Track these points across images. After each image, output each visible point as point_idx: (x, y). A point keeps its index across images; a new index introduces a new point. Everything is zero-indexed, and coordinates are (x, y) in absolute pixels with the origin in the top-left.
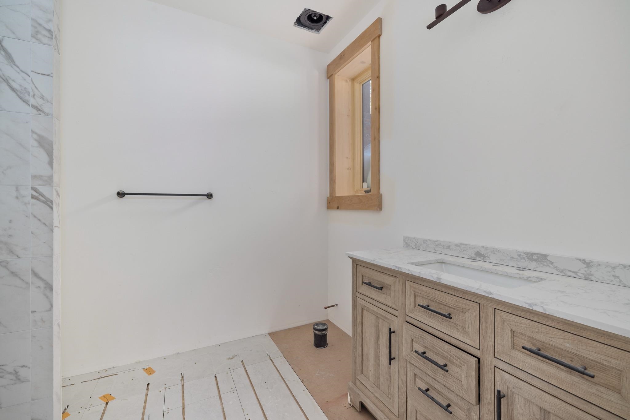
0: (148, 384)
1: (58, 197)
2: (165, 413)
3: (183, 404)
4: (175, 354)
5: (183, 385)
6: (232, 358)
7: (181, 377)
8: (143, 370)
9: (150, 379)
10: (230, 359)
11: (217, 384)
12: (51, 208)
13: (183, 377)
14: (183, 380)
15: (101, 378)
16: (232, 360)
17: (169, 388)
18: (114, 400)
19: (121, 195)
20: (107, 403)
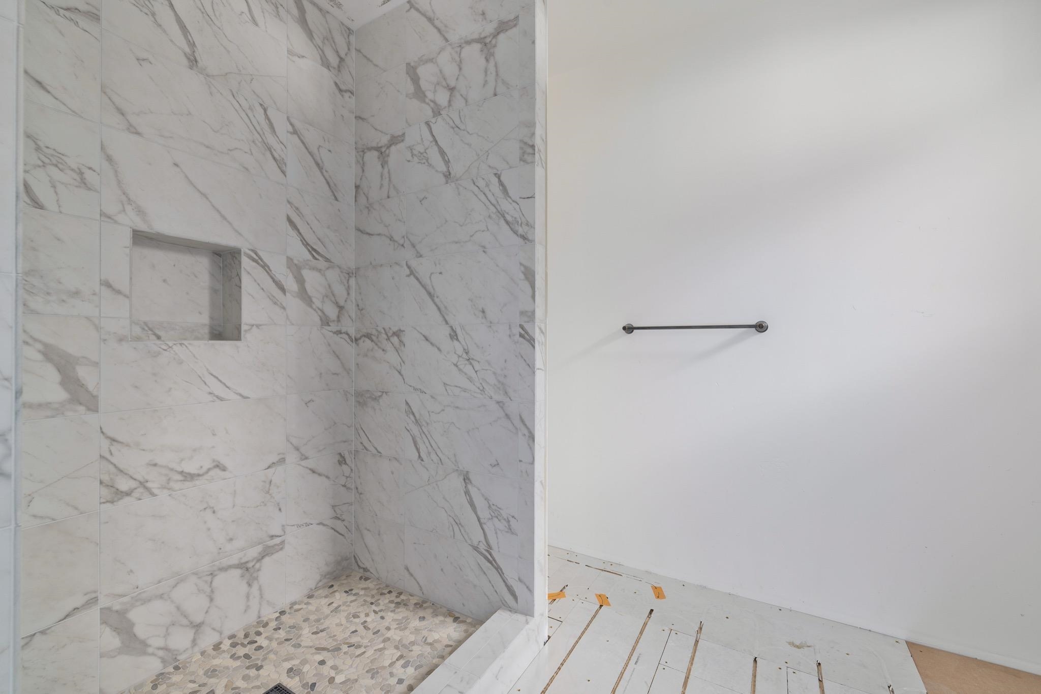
0: (652, 610)
1: (542, 335)
2: (661, 667)
3: (689, 670)
4: (700, 586)
5: (697, 642)
6: (798, 647)
7: (698, 625)
8: (652, 586)
9: (656, 604)
10: (792, 644)
11: (754, 676)
12: (534, 347)
13: (701, 628)
14: (700, 633)
15: (605, 571)
16: (798, 650)
17: (677, 632)
18: (608, 607)
19: (629, 329)
20: (601, 606)
